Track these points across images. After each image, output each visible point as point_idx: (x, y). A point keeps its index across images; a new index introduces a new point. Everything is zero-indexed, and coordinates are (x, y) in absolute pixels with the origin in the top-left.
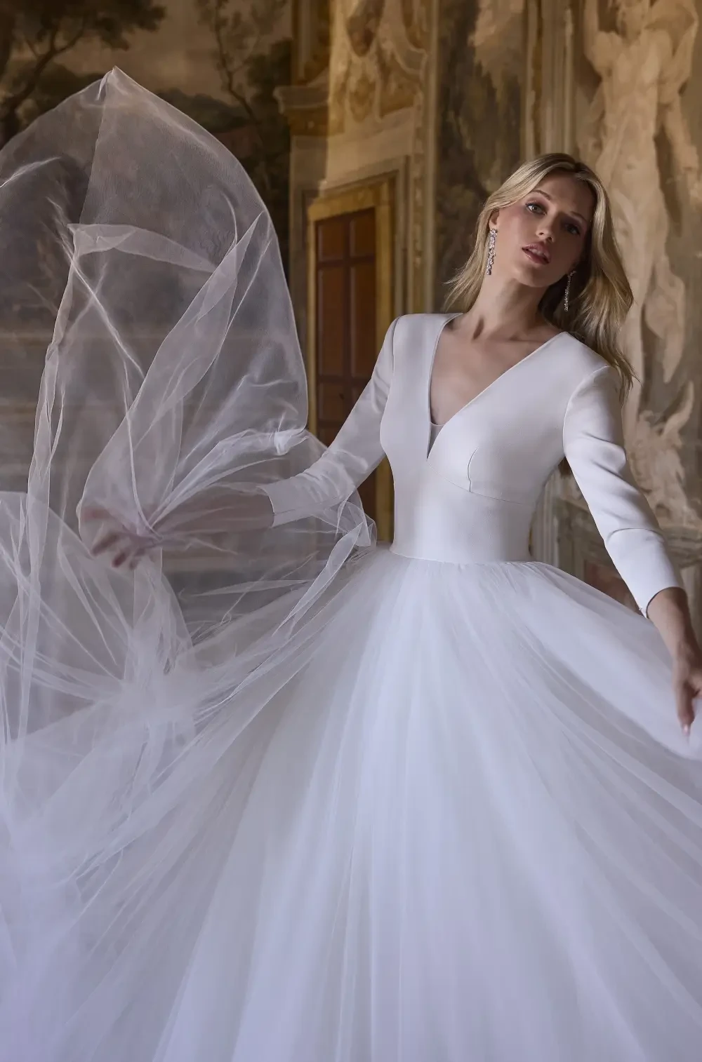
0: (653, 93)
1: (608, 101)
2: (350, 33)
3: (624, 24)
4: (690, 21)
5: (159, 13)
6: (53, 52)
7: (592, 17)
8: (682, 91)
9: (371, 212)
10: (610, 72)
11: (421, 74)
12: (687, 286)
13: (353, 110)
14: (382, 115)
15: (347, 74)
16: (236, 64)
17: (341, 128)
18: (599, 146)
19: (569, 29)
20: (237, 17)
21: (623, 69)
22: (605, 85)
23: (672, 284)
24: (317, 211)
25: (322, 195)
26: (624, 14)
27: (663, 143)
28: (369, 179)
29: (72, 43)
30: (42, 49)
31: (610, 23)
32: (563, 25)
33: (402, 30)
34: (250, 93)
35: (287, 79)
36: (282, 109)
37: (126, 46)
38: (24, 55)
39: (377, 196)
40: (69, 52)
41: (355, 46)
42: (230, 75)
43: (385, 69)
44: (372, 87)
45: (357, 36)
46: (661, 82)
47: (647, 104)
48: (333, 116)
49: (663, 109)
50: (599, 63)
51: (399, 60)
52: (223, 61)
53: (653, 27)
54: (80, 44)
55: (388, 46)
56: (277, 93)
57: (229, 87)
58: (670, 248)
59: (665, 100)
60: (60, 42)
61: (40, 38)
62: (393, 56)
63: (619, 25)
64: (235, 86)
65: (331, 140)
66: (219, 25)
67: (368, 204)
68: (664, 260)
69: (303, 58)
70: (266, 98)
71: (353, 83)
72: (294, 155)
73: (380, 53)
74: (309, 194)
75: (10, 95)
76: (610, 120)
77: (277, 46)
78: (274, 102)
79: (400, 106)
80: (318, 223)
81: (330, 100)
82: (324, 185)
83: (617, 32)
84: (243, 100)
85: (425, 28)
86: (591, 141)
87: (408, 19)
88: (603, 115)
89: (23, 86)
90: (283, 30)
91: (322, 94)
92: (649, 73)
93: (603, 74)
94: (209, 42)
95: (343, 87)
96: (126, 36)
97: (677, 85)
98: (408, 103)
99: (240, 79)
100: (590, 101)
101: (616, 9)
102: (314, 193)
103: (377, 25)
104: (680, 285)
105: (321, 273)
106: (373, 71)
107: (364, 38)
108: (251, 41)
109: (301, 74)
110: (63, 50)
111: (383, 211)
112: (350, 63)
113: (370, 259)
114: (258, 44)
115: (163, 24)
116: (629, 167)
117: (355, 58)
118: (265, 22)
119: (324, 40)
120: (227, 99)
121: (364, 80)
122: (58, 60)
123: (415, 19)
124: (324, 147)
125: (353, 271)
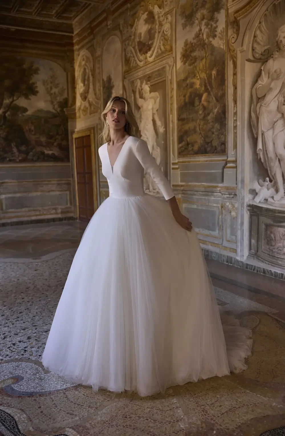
0: (151, 111)
1: (142, 113)
2: (81, 97)
3: (144, 97)
4: (158, 97)
5: (37, 92)
6: (13, 101)
7: (138, 95)
8: (157, 111)
9: (89, 136)
10: (142, 107)
11: (99, 106)
12: (160, 148)
13: (82, 113)
14: (90, 114)
15: (81, 105)
16: (55, 103)
17: (80, 117)
18: (141, 121)
19: (133, 98)
20: (55, 93)
21: (145, 106)
22: (141, 109)
23: (157, 148)
24: (75, 136)
25: (76, 132)
26: (144, 95)
27: (154, 121)
28: (88, 128)
29: (18, 99)
30: (11, 100)
31: (141, 97)
32: (132, 97)
33: (94, 96)
34: (59, 110)
35: (67, 107)
36: (66, 113)
37: (30, 99)
38: (7, 101)
39: (91, 133)
40: (17, 101)
41: (82, 99)
42: (54, 106)
43: (90, 104)
44: (87, 108)
45: (83, 97)
46: (153, 109)
47: (150, 113)
48: (77, 115)
49: (153, 114)
50: (140, 105)
51: (94, 103)
52: (52, 103)
53: (150, 98)
54: (19, 99)
55: (91, 100)
56: (65, 110)
57: (54, 108)
58: (156, 142)
59: (154, 112)
60: (15, 98)
61: (10, 98)
62: (92, 102)
63: (143, 97)
64: (55, 108)
65: (77, 120)
66: (51, 95)
67: (88, 134)
68: (155, 144)
69: (70, 102)
70: (62, 111)
71: (82, 108)
72: (69, 123)
73: (89, 101)
74: (73, 132)
75: (4, 111)
76: (142, 116)
77: (64, 99)
78: (64, 112)
79: (94, 113)
80: (76, 139)
81: (77, 111)
82: (76, 130)
83: (143, 98)
84: (57, 111)
85: (100, 96)
86: (139, 120)
87: (95, 94)
88: (141, 115)
89: (7, 109)
90: (65, 95)
91: (75, 110)
92: (150, 107)
93: (141, 107)
94: (49, 98)
95: (80, 109)
96: (30, 97)
97: (156, 109)
98: (97, 112)
99: (56, 106)
100: (138, 113)
101: (143, 94)
102: (74, 132)
103: (88, 95)
104: (159, 148)
105: (77, 150)
106: (87, 105)
107: (84, 97)
108: (58, 98)
109: (70, 105)
110: (16, 100)
111: (92, 136)
112: (81, 103)
113: (90, 146)
114: (60, 99)
115: (38, 94)
116: (147, 125)
117: (82, 102)
118: (61, 94)
119: (74, 98)
120: (54, 111)
121: (85, 106)
122: (15, 102)
123: (97, 94)
124: (76, 121)
125: (85, 149)
